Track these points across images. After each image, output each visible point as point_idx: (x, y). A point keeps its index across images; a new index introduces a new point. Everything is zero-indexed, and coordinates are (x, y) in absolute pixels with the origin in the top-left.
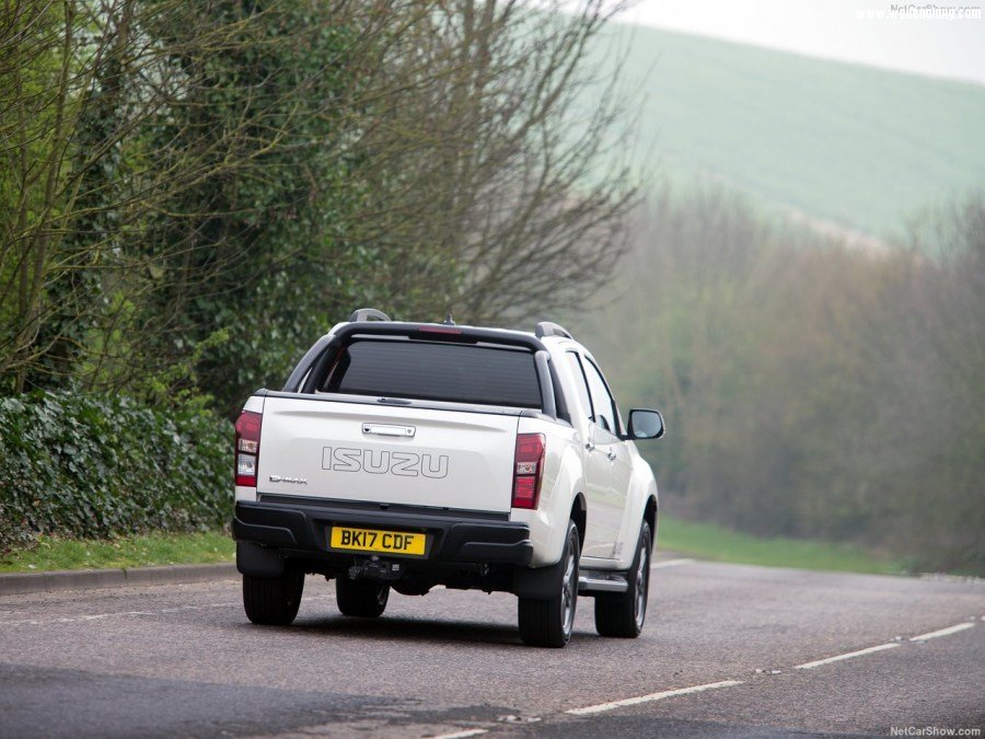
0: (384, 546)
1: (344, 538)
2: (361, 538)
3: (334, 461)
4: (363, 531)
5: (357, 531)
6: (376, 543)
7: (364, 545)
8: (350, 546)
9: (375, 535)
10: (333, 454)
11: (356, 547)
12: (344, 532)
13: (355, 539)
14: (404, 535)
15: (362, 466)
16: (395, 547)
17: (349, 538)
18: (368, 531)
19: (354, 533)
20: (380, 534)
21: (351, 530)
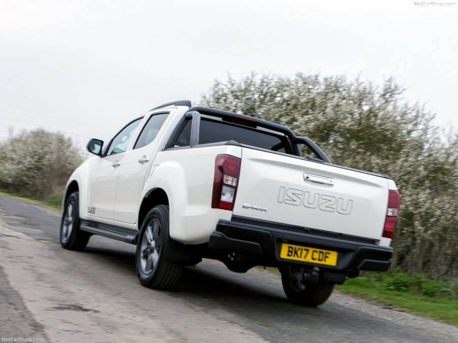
0: (313, 259)
1: (289, 251)
2: (299, 253)
3: (287, 197)
4: (300, 247)
5: (297, 247)
6: (308, 256)
7: (301, 257)
8: (292, 258)
9: (308, 250)
10: (286, 192)
11: (296, 258)
12: (289, 247)
13: (296, 253)
14: (324, 251)
15: (302, 202)
16: (319, 260)
17: (291, 252)
18: (303, 248)
19: (295, 248)
20: (311, 250)
21: (294, 246)
